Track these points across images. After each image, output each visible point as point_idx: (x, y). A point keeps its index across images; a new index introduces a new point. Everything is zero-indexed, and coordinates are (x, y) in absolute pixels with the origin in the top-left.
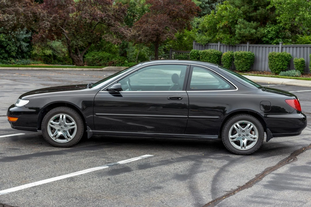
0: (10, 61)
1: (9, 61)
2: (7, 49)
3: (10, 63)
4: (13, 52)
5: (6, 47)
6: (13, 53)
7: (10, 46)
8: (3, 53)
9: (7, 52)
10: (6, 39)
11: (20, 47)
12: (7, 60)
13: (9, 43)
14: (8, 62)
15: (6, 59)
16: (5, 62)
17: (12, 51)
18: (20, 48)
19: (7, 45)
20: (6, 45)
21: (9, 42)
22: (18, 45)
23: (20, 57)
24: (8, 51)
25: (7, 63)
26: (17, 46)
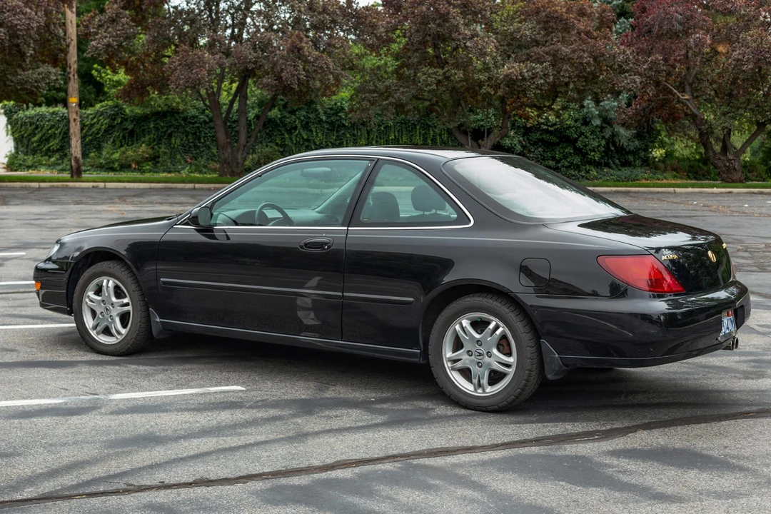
0: (588, 172)
1: (583, 173)
2: (579, 144)
3: (587, 179)
4: (594, 151)
5: (576, 140)
6: (592, 153)
7: (586, 137)
8: (570, 154)
9: (578, 151)
10: (576, 121)
11: (612, 140)
12: (579, 171)
13: (583, 131)
14: (583, 177)
15: (577, 168)
16: (573, 176)
17: (590, 150)
18: (614, 143)
19: (579, 137)
20: (575, 136)
21: (583, 127)
22: (608, 133)
23: (614, 163)
24: (580, 150)
25: (578, 178)
26: (603, 137)
